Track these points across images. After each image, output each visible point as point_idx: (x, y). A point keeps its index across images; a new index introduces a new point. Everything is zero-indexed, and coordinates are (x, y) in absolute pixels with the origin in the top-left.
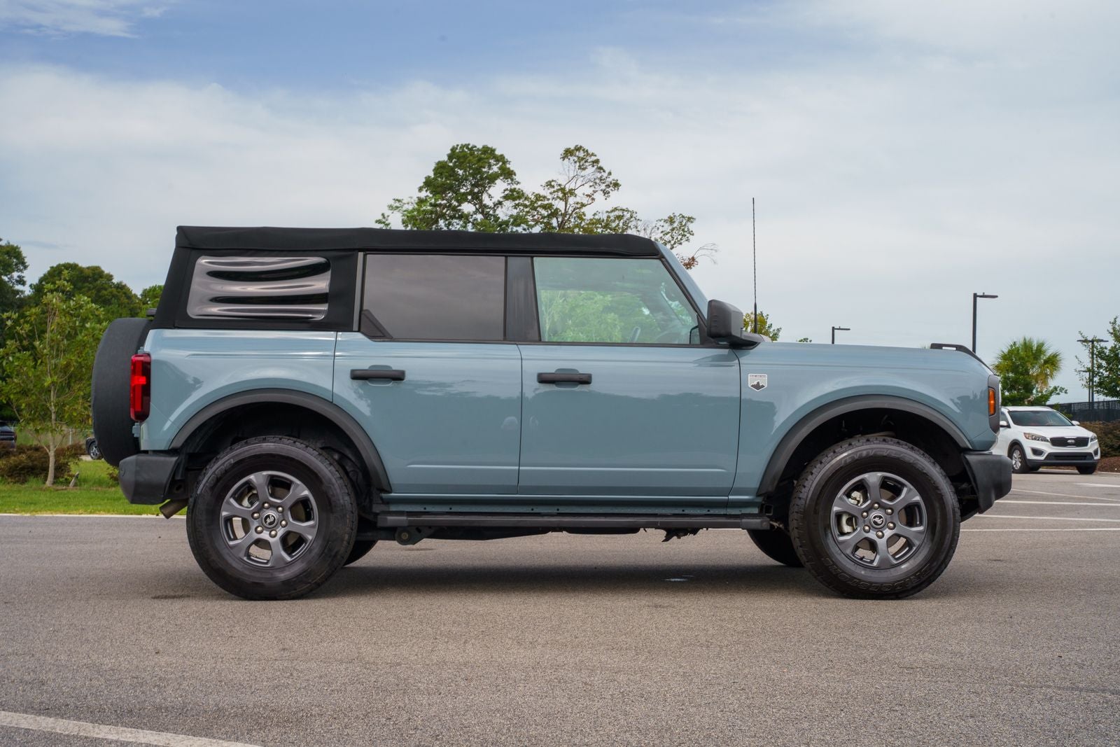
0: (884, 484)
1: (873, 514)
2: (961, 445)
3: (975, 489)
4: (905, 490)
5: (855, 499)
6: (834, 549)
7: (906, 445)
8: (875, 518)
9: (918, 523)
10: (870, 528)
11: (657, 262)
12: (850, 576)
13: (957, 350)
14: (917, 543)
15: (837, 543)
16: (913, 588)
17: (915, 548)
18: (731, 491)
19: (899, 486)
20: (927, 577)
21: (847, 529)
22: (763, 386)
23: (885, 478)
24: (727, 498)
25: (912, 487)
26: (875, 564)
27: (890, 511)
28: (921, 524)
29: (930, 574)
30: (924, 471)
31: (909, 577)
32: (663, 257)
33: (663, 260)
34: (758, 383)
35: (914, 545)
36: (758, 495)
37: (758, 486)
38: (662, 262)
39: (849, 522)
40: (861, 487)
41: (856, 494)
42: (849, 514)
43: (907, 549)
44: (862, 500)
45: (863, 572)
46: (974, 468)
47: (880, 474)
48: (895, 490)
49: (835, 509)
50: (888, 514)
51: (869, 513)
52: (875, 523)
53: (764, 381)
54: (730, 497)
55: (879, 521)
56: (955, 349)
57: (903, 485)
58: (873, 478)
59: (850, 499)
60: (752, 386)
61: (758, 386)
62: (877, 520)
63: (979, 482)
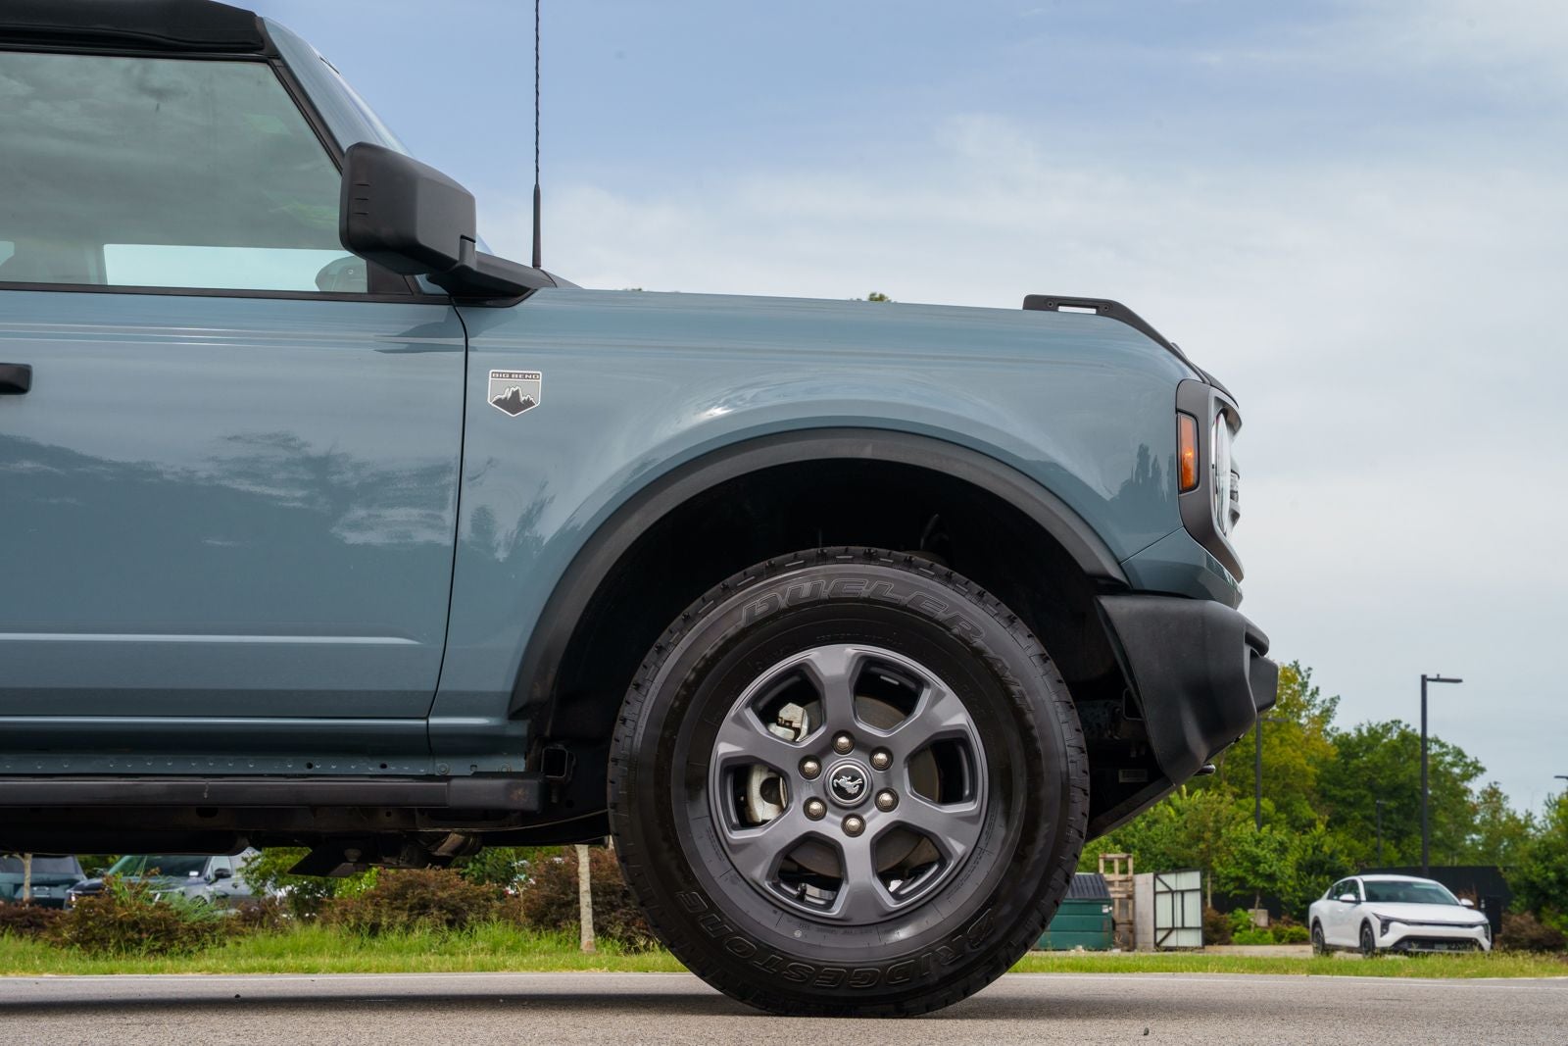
0: (868, 682)
1: (837, 764)
2: (1087, 566)
3: (1135, 696)
4: (926, 696)
5: (788, 724)
6: (712, 866)
7: (931, 567)
8: (837, 776)
9: (967, 792)
10: (825, 808)
11: (262, 71)
12: (758, 943)
13: (1098, 314)
14: (958, 848)
15: (726, 849)
16: (947, 981)
17: (952, 864)
18: (433, 703)
19: (912, 686)
20: (983, 948)
21: (763, 810)
22: (529, 403)
23: (869, 661)
24: (424, 722)
25: (945, 688)
26: (836, 911)
27: (881, 757)
28: (972, 797)
29: (994, 940)
30: (978, 642)
31: (930, 949)
32: (278, 56)
33: (276, 62)
34: (516, 394)
35: (950, 856)
36: (514, 715)
37: (509, 688)
38: (274, 68)
39: (770, 792)
40: (804, 689)
41: (792, 712)
42: (771, 768)
43: (935, 868)
44: (805, 727)
45: (798, 934)
46: (1123, 632)
47: (851, 650)
48: (903, 697)
49: (724, 748)
50: (878, 767)
51: (824, 762)
52: (840, 790)
53: (532, 389)
54: (433, 721)
55: (850, 787)
56: (1093, 311)
57: (921, 683)
58: (833, 662)
59: (774, 728)
60: (499, 402)
61: (513, 404)
62: (844, 782)
63: (1139, 674)
